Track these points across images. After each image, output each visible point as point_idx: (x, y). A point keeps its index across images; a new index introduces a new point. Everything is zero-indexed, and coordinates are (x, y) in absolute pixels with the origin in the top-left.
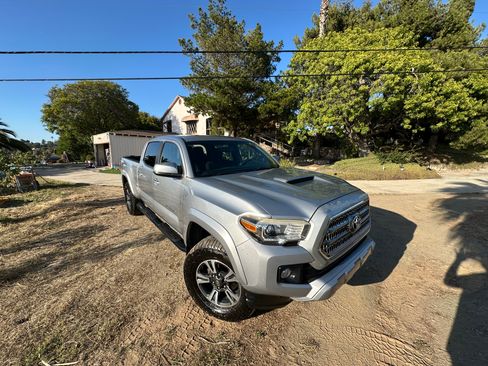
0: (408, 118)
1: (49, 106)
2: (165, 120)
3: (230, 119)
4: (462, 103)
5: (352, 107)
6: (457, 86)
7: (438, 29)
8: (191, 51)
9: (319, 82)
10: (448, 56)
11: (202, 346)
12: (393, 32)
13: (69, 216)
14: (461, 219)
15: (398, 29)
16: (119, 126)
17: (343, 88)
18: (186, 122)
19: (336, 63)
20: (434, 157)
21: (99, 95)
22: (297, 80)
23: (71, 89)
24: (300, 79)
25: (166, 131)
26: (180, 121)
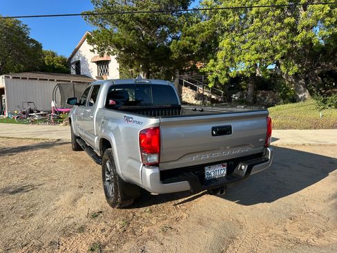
2: (73, 61)
3: (138, 58)
16: (19, 68)
17: (265, 21)
18: (98, 63)
26: (89, 62)
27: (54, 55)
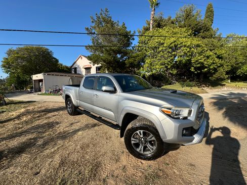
0: (193, 66)
1: (7, 59)
3: (112, 66)
4: (214, 60)
5: (169, 62)
6: (211, 53)
7: (200, 29)
8: (91, 33)
9: (154, 50)
10: (206, 40)
11: (143, 173)
12: (184, 29)
13: (34, 118)
14: (224, 110)
15: (185, 28)
17: (165, 53)
18: (85, 68)
19: (161, 42)
20: (203, 84)
21: (37, 54)
22: (143, 49)
23: (21, 50)
24: (144, 48)
25: (73, 72)
26: (81, 68)
27: (61, 65)
